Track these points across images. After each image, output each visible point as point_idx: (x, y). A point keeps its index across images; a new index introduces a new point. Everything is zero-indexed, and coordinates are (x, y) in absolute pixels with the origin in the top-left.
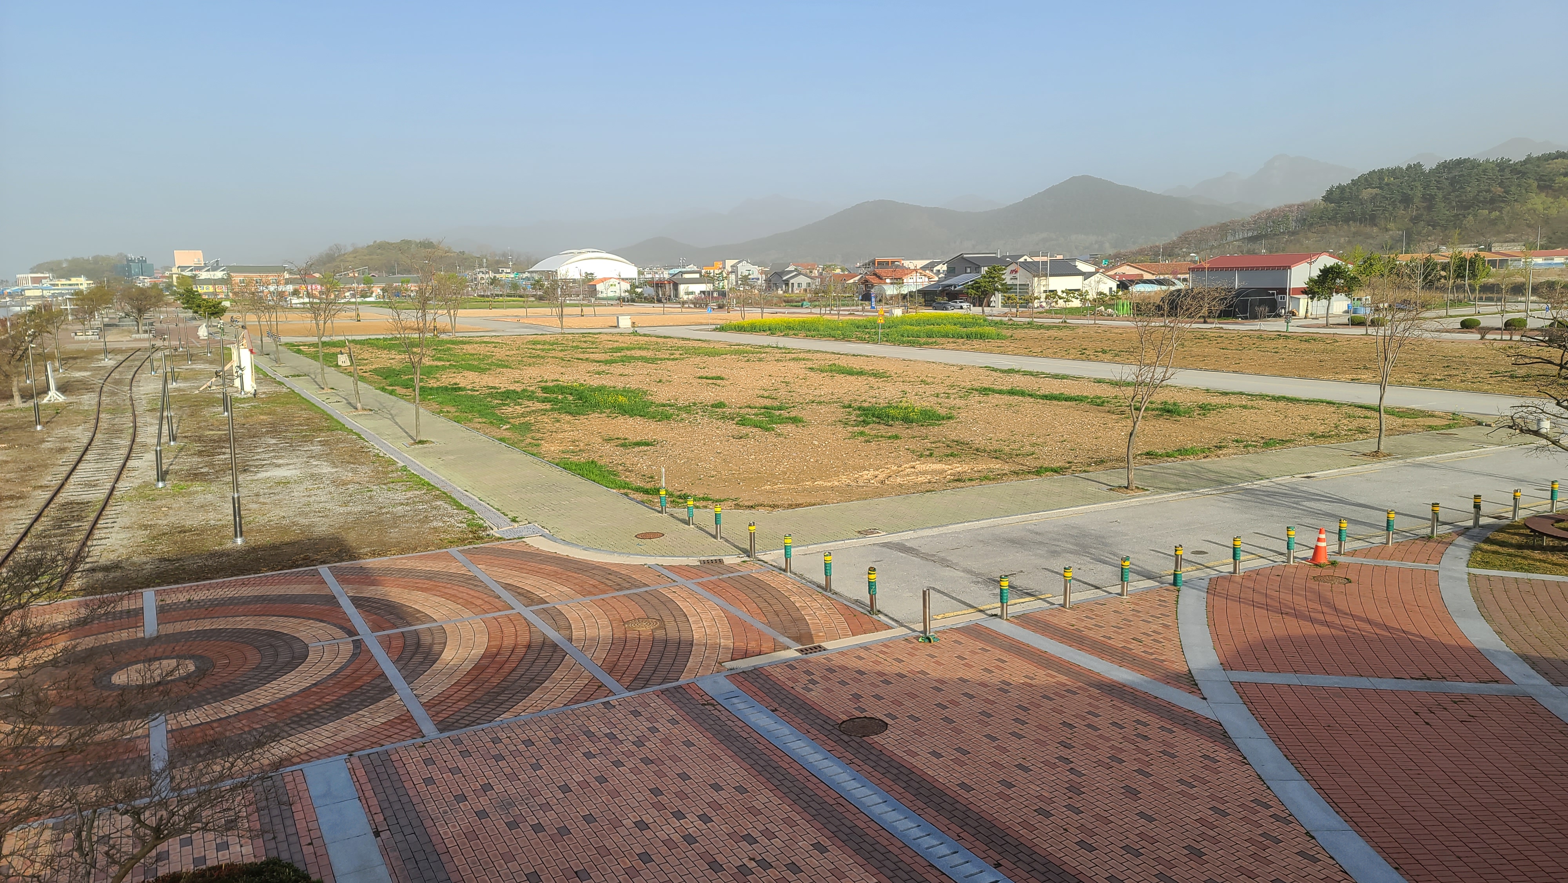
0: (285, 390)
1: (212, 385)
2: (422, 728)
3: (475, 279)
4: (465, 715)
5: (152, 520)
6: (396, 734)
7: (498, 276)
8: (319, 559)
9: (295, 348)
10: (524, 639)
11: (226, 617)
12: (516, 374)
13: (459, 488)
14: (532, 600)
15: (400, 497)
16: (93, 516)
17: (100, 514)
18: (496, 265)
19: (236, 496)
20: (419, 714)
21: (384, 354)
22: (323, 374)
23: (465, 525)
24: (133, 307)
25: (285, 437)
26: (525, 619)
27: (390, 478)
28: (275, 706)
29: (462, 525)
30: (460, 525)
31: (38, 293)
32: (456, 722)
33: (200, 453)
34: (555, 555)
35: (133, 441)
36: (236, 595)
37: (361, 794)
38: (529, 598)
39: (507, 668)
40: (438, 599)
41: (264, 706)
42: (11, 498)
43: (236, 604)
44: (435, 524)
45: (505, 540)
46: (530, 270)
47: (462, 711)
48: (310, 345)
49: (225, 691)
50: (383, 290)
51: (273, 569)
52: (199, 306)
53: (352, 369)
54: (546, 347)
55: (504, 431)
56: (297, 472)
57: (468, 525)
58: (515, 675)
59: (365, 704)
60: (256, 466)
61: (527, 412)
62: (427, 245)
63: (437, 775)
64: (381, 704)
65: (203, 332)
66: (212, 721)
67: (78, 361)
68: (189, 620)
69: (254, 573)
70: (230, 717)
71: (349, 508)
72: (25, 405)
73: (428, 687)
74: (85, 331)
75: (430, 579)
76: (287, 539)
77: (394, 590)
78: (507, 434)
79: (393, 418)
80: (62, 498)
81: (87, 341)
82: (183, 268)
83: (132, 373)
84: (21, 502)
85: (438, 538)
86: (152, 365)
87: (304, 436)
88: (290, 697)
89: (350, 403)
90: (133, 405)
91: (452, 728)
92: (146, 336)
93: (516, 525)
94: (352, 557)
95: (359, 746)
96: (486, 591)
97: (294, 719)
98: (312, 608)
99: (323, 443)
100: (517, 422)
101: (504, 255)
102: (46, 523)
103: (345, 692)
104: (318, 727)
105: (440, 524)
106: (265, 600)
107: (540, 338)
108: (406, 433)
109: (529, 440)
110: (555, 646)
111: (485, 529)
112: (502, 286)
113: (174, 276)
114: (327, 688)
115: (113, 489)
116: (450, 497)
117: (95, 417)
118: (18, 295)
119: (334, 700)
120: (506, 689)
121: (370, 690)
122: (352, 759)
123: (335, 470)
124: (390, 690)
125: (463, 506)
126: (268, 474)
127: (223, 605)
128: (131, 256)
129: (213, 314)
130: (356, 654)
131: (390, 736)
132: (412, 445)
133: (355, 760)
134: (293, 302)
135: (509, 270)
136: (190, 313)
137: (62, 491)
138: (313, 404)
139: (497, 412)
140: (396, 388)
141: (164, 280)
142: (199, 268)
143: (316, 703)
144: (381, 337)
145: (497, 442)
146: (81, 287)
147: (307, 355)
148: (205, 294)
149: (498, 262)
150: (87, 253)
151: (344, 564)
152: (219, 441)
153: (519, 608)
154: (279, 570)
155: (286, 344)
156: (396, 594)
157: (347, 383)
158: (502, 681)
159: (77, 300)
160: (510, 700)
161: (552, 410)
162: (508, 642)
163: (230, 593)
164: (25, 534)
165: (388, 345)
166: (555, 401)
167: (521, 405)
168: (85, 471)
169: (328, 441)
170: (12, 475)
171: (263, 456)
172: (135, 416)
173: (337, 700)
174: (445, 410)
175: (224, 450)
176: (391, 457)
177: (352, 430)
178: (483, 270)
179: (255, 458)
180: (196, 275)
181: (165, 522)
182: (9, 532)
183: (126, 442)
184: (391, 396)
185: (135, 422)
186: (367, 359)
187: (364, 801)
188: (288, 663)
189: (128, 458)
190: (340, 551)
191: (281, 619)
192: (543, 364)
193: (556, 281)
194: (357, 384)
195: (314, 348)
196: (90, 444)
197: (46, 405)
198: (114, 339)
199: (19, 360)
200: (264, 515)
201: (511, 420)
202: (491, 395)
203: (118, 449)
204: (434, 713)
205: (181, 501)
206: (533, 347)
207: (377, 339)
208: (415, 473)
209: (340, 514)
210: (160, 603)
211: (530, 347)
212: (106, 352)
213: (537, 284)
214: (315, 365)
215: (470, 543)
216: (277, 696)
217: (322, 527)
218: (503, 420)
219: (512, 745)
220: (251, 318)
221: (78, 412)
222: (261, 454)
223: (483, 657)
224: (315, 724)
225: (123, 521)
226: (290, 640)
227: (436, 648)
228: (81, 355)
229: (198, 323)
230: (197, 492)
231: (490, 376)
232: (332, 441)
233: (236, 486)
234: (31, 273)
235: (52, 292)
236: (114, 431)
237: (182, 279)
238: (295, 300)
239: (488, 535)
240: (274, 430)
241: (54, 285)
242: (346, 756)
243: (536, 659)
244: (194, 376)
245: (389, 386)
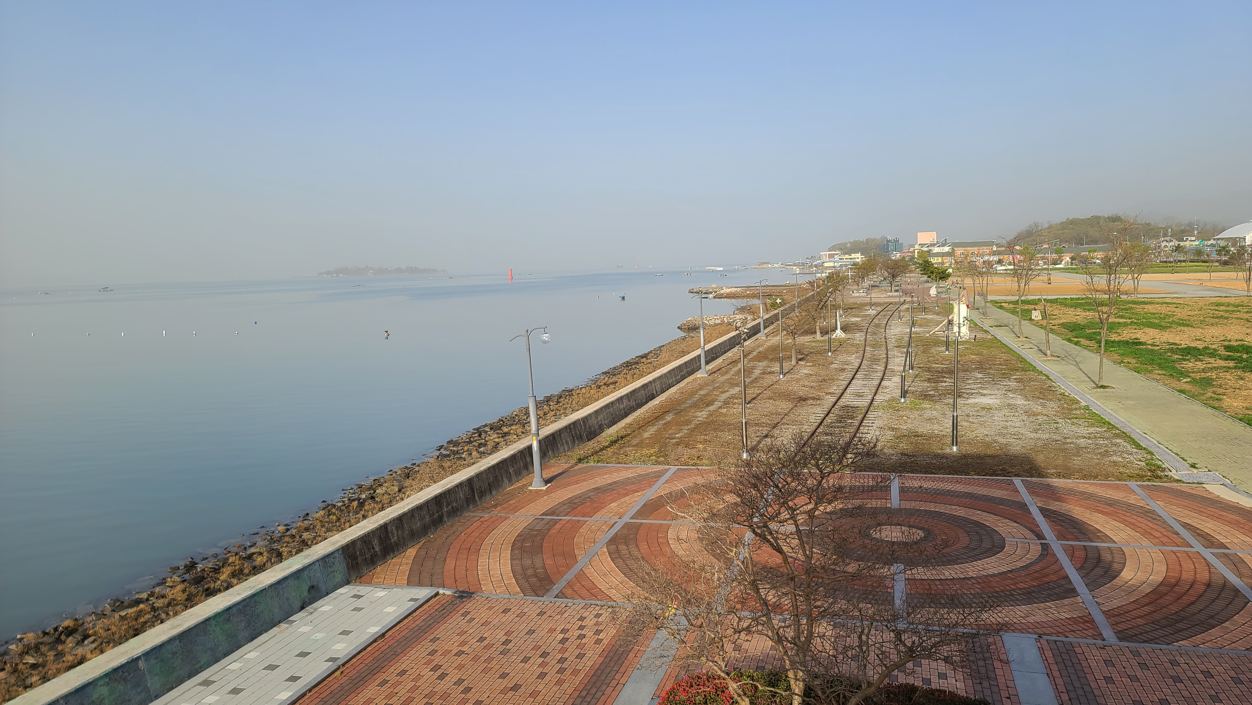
0: (989, 337)
1: (937, 330)
2: (1103, 632)
3: (1159, 247)
4: (1143, 631)
5: (897, 424)
6: (1079, 630)
7: (1182, 244)
8: (1014, 472)
9: (998, 305)
10: (1203, 576)
11: (945, 504)
12: (1198, 332)
13: (1138, 431)
14: (1212, 543)
15: (1083, 431)
16: (861, 416)
17: (865, 416)
18: (1180, 234)
19: (955, 415)
20: (1099, 618)
21: (1071, 311)
22: (1020, 326)
23: (1144, 464)
24: (889, 273)
25: (989, 373)
26: (1205, 559)
27: (1074, 414)
28: (980, 580)
29: (1141, 463)
30: (1139, 463)
31: (831, 264)
32: (1135, 636)
33: (929, 380)
34: (1236, 505)
35: (886, 367)
36: (952, 489)
37: (1049, 672)
38: (1209, 541)
39: (1186, 600)
40: (1118, 524)
41: (972, 578)
42: (813, 399)
43: (952, 496)
44: (1115, 458)
45: (1184, 482)
46: (1216, 237)
47: (1141, 627)
48: (1010, 303)
49: (944, 559)
50: (1072, 259)
51: (979, 474)
52: (932, 273)
53: (1044, 323)
54: (1230, 308)
55: (1184, 381)
56: (998, 401)
57: (1147, 464)
58: (1194, 609)
59: (1051, 598)
60: (968, 394)
61: (1209, 368)
62: (1116, 219)
63: (1116, 677)
64: (1066, 601)
65: (933, 292)
66: (935, 579)
67: (854, 310)
68: (920, 501)
69: (965, 475)
70: (947, 579)
71: (1039, 435)
72: (822, 338)
73: (1108, 598)
74: (858, 290)
75: (1110, 505)
76: (989, 452)
77: (1077, 508)
78: (1187, 387)
79: (1077, 364)
80: (842, 402)
81: (859, 297)
82: (922, 245)
83: (886, 320)
84: (818, 402)
85: (1118, 471)
86: (899, 315)
87: (1003, 374)
88: (991, 576)
89: (1040, 350)
90: (886, 342)
91: (1130, 640)
92: (896, 294)
93: (1195, 471)
94: (1041, 475)
95: (1047, 632)
96: (1164, 526)
97: (994, 594)
98: (1008, 510)
99: (1019, 381)
100: (1198, 376)
101: (1190, 225)
102: (833, 418)
103: (1035, 584)
104: (1013, 606)
105: (1120, 459)
106: (972, 497)
107: (1223, 300)
108: (1089, 378)
109: (1210, 394)
110: (1236, 592)
111: (1164, 470)
112: (1186, 253)
113: (916, 251)
114: (1020, 576)
115: (873, 399)
116: (1130, 437)
117: (863, 349)
118: (820, 266)
119: (1026, 588)
120: (1184, 618)
121: (1056, 588)
122: (1041, 640)
123: (1028, 403)
124: (1072, 592)
125: (1141, 446)
126: (976, 401)
127: (943, 494)
128: (889, 238)
129: (941, 278)
130: (1044, 555)
131: (1074, 631)
132: (1094, 388)
133: (1043, 642)
134: (998, 269)
135: (1193, 238)
136: (925, 278)
137: (842, 397)
138: (1011, 349)
139: (1178, 366)
140: (1081, 339)
141: (909, 254)
142: (933, 245)
143: (1012, 586)
144: (1069, 297)
145: (1177, 393)
146: (857, 260)
147: (1006, 310)
148: (936, 263)
149: (1183, 232)
150: (862, 238)
151: (1034, 479)
152: (942, 373)
153: (1198, 547)
154: (983, 475)
155: (992, 301)
156: (1079, 512)
157: (1041, 334)
158: (1181, 610)
159: (855, 269)
160: (1189, 630)
161: (1235, 368)
162: (1187, 576)
163: (948, 487)
164: (821, 424)
165: (1075, 304)
166: (1240, 360)
167: (1202, 361)
168: (857, 384)
169: (1022, 379)
170: (814, 384)
171: (973, 386)
172: (887, 350)
173: (1028, 588)
174: (1126, 361)
175: (945, 379)
176: (1075, 397)
177: (1042, 372)
178: (1168, 239)
179: (967, 387)
180: (930, 250)
181: (905, 428)
182: (812, 421)
183: (881, 368)
184: (1076, 347)
185: (887, 354)
186: (1056, 315)
187: (1052, 679)
188: (989, 549)
189: (882, 380)
190: (1031, 468)
191: (985, 514)
192: (1226, 325)
193: (1243, 247)
194: (1048, 335)
195: (1013, 305)
196: (859, 368)
197: (834, 339)
198: (878, 296)
199: (822, 308)
200: (972, 431)
201: (1191, 375)
202: (1171, 350)
203: (876, 372)
204: (1114, 622)
205: (916, 413)
206: (1217, 308)
207: (1065, 299)
208: (1097, 412)
209: (1031, 439)
210: (902, 485)
211: (1214, 308)
212: (871, 305)
213: (1223, 250)
214: (1014, 319)
215: (1149, 480)
216: (981, 572)
217: (1016, 447)
218: (1183, 374)
219: (1191, 672)
220: (968, 281)
221: (853, 345)
222: (971, 385)
223: (1161, 584)
224: (1011, 603)
225: (878, 423)
226: (991, 533)
227: (1116, 566)
228: (856, 306)
229: (930, 285)
230: (926, 408)
231: (1171, 333)
232: (1025, 379)
233: (954, 406)
234: (829, 251)
235: (840, 263)
236: (875, 360)
237: (921, 253)
238: (1000, 268)
239: (1167, 476)
240: (981, 367)
241: (840, 259)
242: (1036, 636)
243: (1216, 599)
244: (926, 323)
245: (1075, 337)
